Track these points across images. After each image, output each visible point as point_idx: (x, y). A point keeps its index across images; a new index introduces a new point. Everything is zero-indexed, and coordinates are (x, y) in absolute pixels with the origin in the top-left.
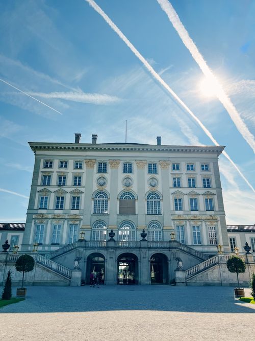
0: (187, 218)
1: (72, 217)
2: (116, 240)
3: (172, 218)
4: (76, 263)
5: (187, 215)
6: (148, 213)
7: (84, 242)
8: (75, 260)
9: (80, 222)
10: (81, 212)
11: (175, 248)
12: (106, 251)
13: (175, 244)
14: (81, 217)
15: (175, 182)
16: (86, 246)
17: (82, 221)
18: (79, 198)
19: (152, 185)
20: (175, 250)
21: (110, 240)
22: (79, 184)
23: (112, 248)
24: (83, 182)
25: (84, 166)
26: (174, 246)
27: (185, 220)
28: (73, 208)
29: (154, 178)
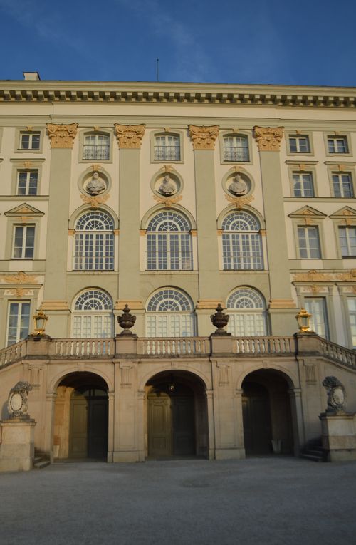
0: (333, 277)
1: (13, 280)
2: (139, 335)
3: (292, 278)
4: (17, 400)
5: (334, 270)
6: (225, 265)
7: (43, 343)
8: (14, 391)
9: (36, 293)
10: (40, 266)
11: (313, 353)
12: (110, 367)
13: (313, 341)
14: (40, 279)
15: (298, 185)
16: (51, 353)
17: (41, 291)
18: (33, 229)
19: (234, 193)
20: (314, 358)
21: (122, 335)
22: (33, 193)
23: (127, 357)
24: (44, 187)
25: (45, 142)
26: (308, 349)
27: (329, 283)
28: (18, 258)
29: (239, 173)
